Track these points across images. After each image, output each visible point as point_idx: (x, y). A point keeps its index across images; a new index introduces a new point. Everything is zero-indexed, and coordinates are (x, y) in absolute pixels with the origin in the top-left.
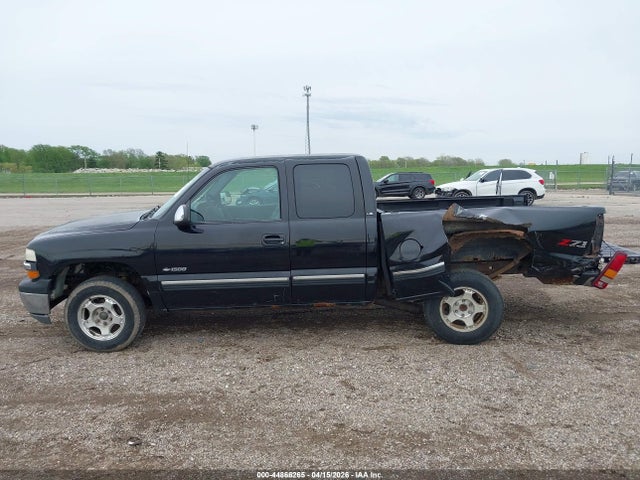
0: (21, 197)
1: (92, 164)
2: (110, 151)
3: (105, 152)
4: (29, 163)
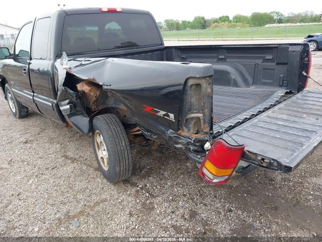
0: (221, 40)
1: (280, 21)
2: (292, 13)
3: (289, 14)
4: (248, 22)
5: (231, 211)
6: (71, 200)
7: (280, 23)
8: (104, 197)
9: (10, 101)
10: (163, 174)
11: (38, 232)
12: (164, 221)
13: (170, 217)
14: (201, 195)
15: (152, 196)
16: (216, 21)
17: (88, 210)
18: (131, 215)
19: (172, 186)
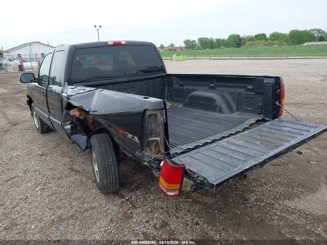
4: (286, 40)
5: (198, 224)
6: (67, 205)
7: (320, 41)
8: (94, 205)
9: (35, 118)
10: (150, 189)
11: (34, 229)
12: (137, 228)
13: (143, 226)
14: (177, 209)
15: (134, 207)
16: (251, 39)
17: (78, 215)
18: (111, 221)
19: (154, 200)
